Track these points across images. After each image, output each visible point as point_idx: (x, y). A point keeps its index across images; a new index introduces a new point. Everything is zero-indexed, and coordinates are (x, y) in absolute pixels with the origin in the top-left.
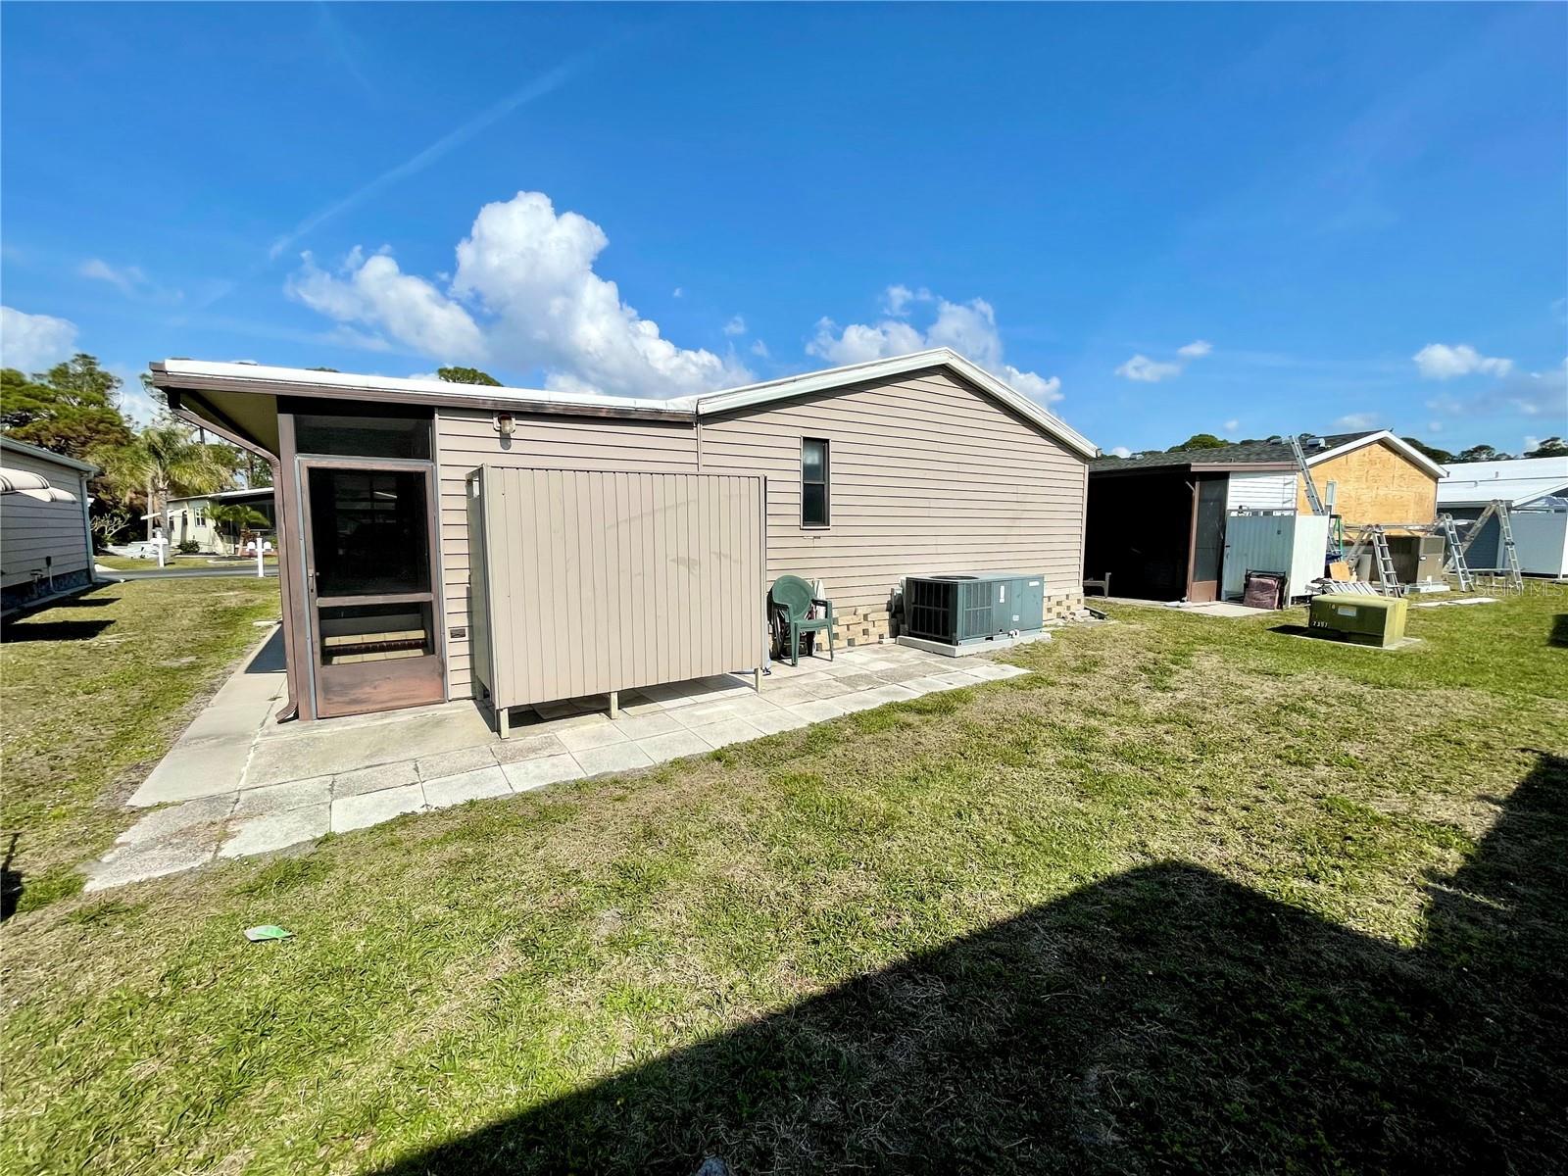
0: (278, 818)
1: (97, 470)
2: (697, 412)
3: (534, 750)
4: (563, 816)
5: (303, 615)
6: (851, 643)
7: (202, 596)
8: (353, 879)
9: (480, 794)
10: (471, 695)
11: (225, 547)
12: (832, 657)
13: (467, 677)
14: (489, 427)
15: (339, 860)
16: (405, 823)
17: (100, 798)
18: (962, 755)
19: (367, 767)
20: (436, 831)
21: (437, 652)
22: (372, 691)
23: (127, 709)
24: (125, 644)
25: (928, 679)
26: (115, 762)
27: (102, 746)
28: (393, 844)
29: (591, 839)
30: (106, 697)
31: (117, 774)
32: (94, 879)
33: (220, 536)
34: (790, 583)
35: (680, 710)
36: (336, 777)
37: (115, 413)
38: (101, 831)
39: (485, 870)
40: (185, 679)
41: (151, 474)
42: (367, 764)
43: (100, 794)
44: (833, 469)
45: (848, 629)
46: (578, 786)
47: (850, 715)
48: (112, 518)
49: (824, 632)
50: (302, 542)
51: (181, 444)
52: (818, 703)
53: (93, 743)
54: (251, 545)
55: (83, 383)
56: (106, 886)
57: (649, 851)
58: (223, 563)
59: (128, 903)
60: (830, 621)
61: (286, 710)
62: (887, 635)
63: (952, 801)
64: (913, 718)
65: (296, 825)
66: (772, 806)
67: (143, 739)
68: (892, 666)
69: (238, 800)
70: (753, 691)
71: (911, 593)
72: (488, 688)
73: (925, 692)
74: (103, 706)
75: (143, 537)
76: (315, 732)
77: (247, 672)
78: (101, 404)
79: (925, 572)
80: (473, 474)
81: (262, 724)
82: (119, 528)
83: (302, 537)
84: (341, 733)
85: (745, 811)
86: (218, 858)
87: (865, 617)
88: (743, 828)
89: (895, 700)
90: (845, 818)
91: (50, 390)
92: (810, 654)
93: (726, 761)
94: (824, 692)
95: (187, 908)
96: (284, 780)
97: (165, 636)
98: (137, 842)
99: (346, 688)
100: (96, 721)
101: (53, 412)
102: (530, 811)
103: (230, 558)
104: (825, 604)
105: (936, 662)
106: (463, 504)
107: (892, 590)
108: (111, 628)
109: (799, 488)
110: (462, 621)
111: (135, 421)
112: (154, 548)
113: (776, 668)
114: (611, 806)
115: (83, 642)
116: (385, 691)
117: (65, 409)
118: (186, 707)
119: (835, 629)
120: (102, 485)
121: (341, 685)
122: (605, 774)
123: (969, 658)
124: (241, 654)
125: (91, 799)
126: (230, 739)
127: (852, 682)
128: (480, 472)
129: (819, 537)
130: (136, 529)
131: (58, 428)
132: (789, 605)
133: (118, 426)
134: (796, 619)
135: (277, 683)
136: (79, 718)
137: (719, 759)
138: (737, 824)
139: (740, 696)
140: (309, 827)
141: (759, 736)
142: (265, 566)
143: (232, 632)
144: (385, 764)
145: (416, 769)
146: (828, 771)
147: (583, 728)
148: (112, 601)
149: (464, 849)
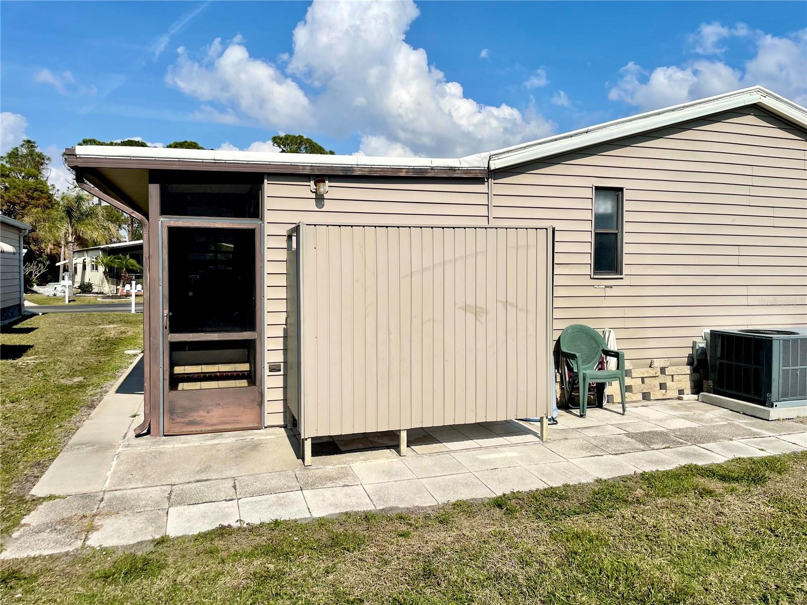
0: (129, 518)
1: (31, 228)
2: (488, 167)
3: (331, 479)
4: (352, 545)
5: (158, 348)
6: (646, 396)
7: (92, 328)
8: (179, 579)
9: (284, 515)
10: (282, 423)
11: (110, 288)
12: (624, 411)
13: (280, 407)
14: (306, 190)
15: (170, 560)
16: (222, 534)
17: (14, 486)
18: (772, 531)
19: (198, 481)
20: (246, 544)
21: (258, 383)
22: (205, 414)
23: (36, 416)
24: (38, 364)
25: (736, 442)
26: (25, 459)
27: (18, 445)
28: (211, 552)
29: (375, 570)
30: (23, 406)
31: (25, 468)
32: (6, 550)
33: (107, 279)
34: (578, 332)
35: (464, 453)
36: (174, 487)
37: (44, 184)
38: (13, 512)
39: (282, 587)
40: (75, 395)
41: (64, 231)
42: (197, 478)
43: (14, 483)
44: (627, 217)
45: (643, 382)
46: (367, 517)
47: (642, 474)
48: (37, 265)
49: (616, 384)
50: (161, 287)
51: (85, 206)
52: (607, 458)
53: (13, 441)
54: (128, 287)
55: (26, 162)
56: (13, 557)
57: (428, 591)
58: (108, 301)
59: (26, 572)
60: (622, 372)
61: (142, 427)
62: (688, 390)
63: (757, 582)
64: (715, 485)
65: (142, 526)
66: (553, 561)
67: (44, 442)
68: (694, 425)
69: (102, 500)
70: (538, 440)
71: (716, 346)
72: (296, 418)
73: (731, 457)
74: (22, 413)
75: (57, 280)
76: (161, 446)
77: (117, 392)
78: (36, 177)
79: (733, 324)
80: (292, 230)
81: (124, 437)
82: (42, 272)
83: (161, 284)
84: (180, 449)
85: (524, 563)
86: (86, 546)
87: (663, 370)
88: (521, 581)
89: (694, 463)
90: (631, 585)
91: (6, 168)
92: (600, 406)
93: (507, 509)
94: (614, 447)
95: (63, 584)
96: (136, 486)
97: (64, 359)
98: (34, 524)
99: (186, 410)
100: (16, 425)
101: (7, 184)
102: (324, 537)
103: (112, 297)
104: (616, 355)
105: (746, 424)
106: (283, 255)
107: (694, 343)
108: (31, 351)
109: (590, 238)
110: (278, 358)
111: (56, 189)
112: (62, 288)
113: (564, 418)
114: (395, 541)
115: (13, 361)
116: (215, 415)
117: (14, 182)
118: (73, 419)
119: (628, 381)
120: (33, 239)
121: (183, 408)
122: (391, 509)
123: (787, 422)
124: (114, 377)
125: (9, 486)
126: (101, 447)
127: (646, 439)
128: (297, 229)
129: (611, 287)
130: (52, 275)
131: (9, 197)
132: (577, 355)
133: (45, 193)
134: (585, 369)
135: (136, 402)
136: (6, 421)
137: (500, 506)
138: (515, 576)
139: (525, 444)
140: (151, 529)
141: (542, 486)
142: (137, 304)
143: (109, 358)
144: (211, 480)
145: (235, 487)
146: (614, 532)
147: (375, 462)
148: (32, 329)
149: (267, 565)
